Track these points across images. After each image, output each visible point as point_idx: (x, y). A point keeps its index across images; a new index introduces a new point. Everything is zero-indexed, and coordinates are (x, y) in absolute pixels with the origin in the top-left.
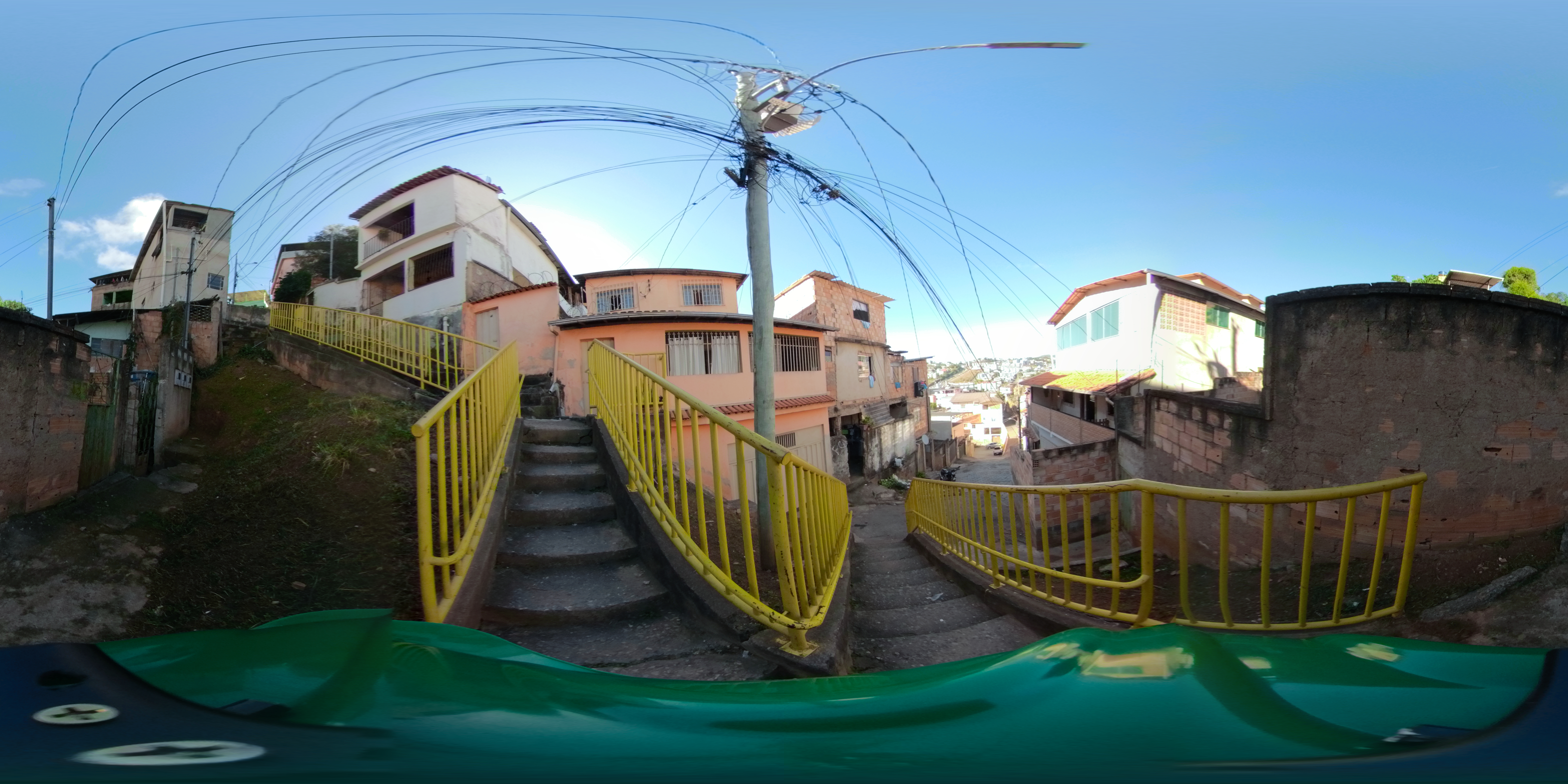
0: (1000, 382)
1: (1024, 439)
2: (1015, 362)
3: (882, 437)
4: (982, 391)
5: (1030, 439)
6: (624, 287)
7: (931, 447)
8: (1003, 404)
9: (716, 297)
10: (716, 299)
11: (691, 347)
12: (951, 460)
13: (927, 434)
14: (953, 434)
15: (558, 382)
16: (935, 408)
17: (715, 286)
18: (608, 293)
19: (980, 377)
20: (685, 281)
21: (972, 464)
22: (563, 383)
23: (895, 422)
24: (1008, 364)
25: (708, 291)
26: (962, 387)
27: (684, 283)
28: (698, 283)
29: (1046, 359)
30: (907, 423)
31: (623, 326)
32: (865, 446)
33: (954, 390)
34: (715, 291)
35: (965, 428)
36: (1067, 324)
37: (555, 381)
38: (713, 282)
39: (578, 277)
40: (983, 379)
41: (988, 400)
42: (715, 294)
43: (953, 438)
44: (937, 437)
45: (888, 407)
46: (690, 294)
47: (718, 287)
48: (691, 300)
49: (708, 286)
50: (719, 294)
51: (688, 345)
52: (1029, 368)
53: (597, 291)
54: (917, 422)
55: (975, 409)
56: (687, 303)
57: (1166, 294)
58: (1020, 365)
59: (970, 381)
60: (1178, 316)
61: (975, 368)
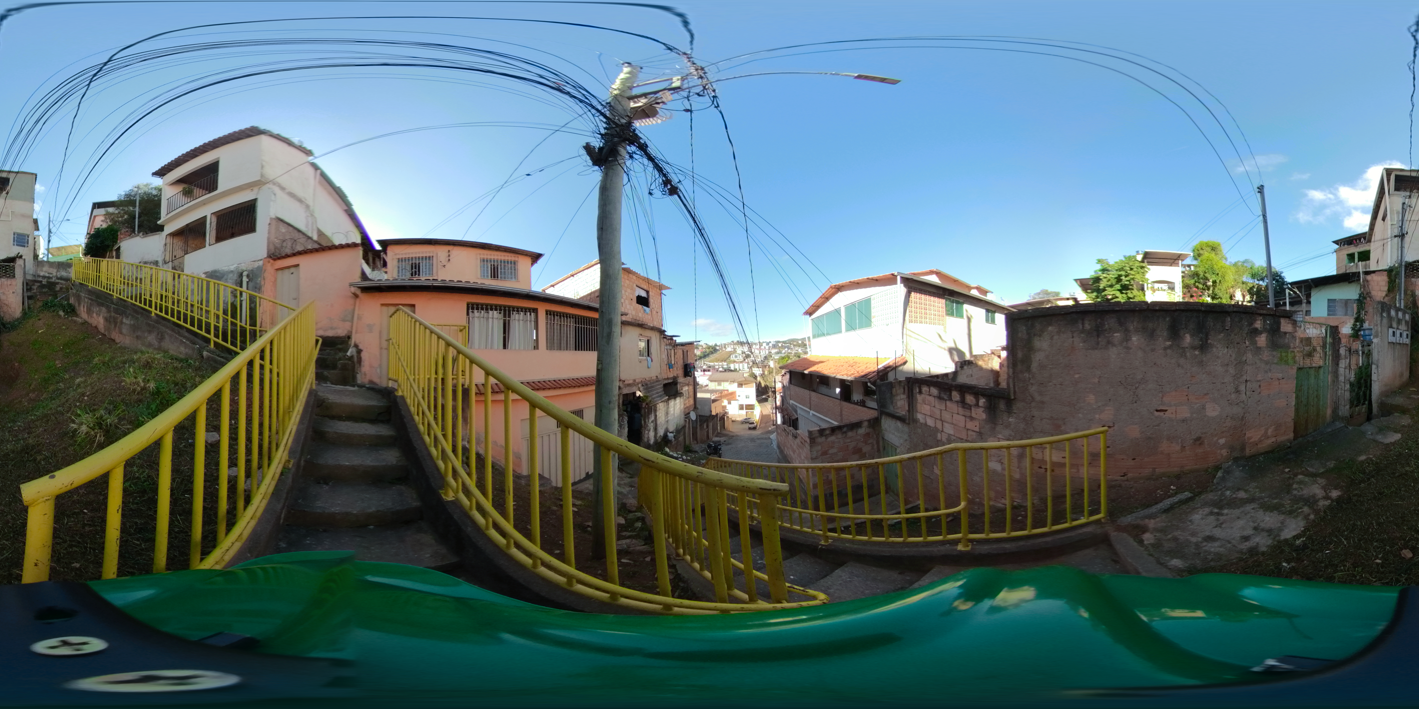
0: (751, 363)
1: (779, 415)
2: (764, 345)
3: (658, 414)
4: (735, 370)
5: (785, 415)
6: (424, 254)
7: (697, 423)
8: (756, 384)
9: (511, 272)
10: (511, 275)
11: (490, 319)
12: (713, 434)
13: (694, 411)
14: (713, 410)
15: (356, 346)
16: (698, 386)
17: (511, 262)
18: (409, 259)
19: (733, 357)
20: (484, 254)
21: (732, 437)
22: (361, 347)
23: (668, 400)
24: (758, 347)
25: (505, 266)
26: (717, 367)
27: (482, 257)
28: (496, 258)
30: (678, 400)
31: (423, 293)
33: (711, 369)
34: (511, 267)
35: (723, 404)
36: (822, 316)
37: (353, 345)
38: (510, 259)
39: (380, 243)
40: (736, 359)
41: (744, 379)
42: (511, 269)
43: (713, 413)
44: (703, 413)
45: (662, 386)
46: (487, 268)
47: (515, 263)
48: (487, 273)
49: (504, 262)
50: (515, 270)
51: (488, 318)
52: (776, 350)
53: (398, 257)
54: (686, 400)
55: (731, 387)
56: (484, 276)
57: (913, 293)
58: (769, 347)
59: (725, 361)
60: (923, 311)
61: (729, 349)
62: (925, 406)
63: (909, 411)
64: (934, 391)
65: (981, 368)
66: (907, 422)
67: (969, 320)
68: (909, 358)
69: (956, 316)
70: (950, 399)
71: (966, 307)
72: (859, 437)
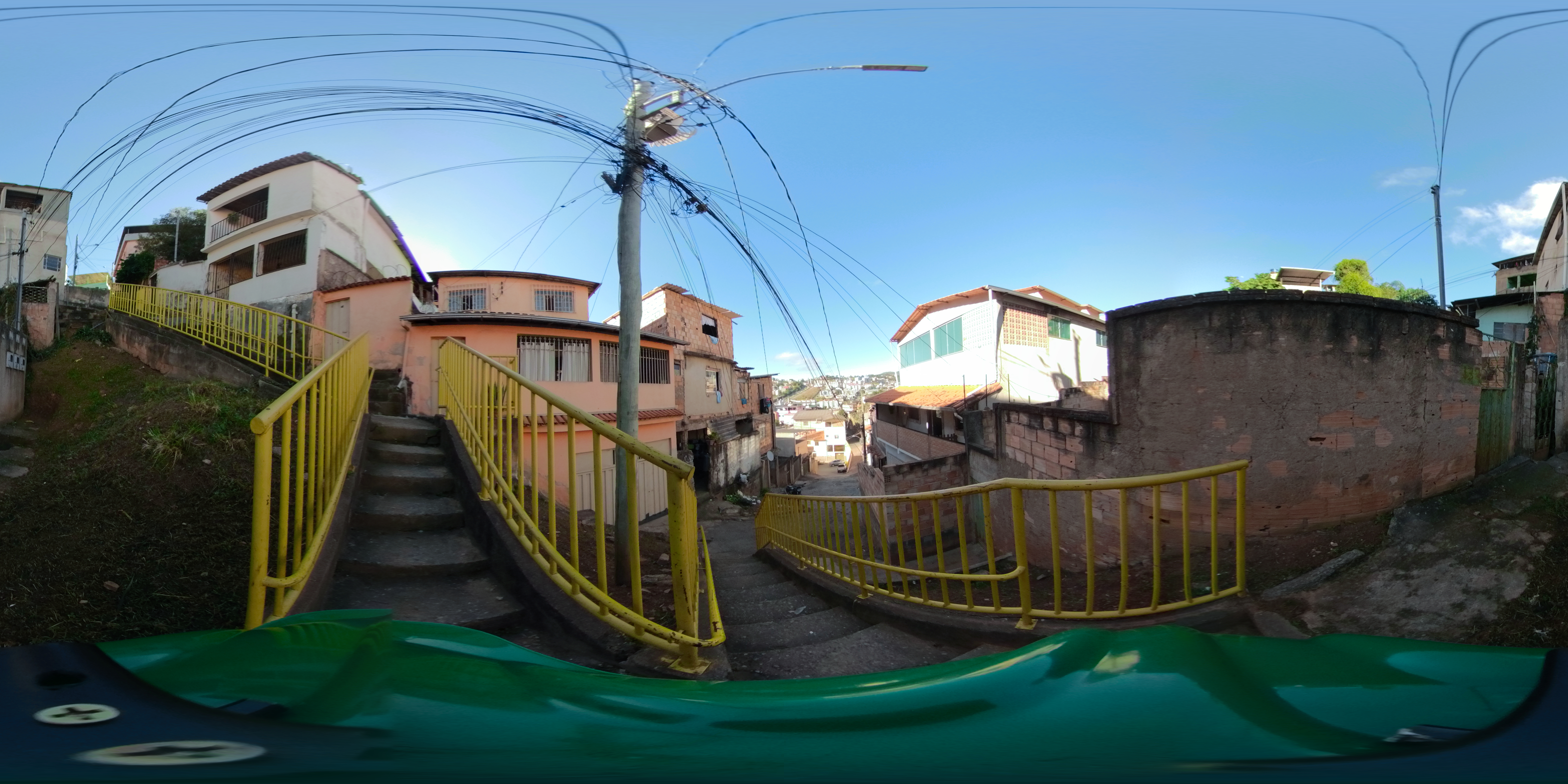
0: (843, 400)
1: (869, 456)
2: (857, 379)
3: (728, 453)
4: (825, 408)
5: (876, 456)
6: (477, 288)
7: (775, 464)
8: (846, 423)
10: (567, 306)
11: (542, 352)
12: (795, 478)
13: (771, 451)
14: (797, 451)
15: (407, 378)
16: (778, 424)
17: (567, 293)
18: (460, 293)
19: (822, 394)
20: (537, 286)
21: (817, 482)
22: (411, 379)
23: (741, 438)
24: (849, 382)
25: (560, 297)
26: (804, 405)
27: (536, 288)
28: (550, 289)
29: (889, 377)
30: (753, 438)
31: (475, 326)
32: (711, 461)
33: (796, 407)
34: (567, 298)
35: (809, 446)
36: (911, 341)
37: (403, 377)
38: (565, 289)
39: (432, 275)
40: (825, 396)
41: (833, 417)
42: (567, 300)
43: (797, 455)
44: (780, 454)
45: (734, 423)
46: (542, 299)
47: (571, 294)
48: (542, 305)
49: (560, 293)
50: (571, 301)
51: (539, 350)
52: (870, 385)
53: (449, 290)
54: (762, 439)
55: (820, 426)
56: (538, 308)
57: (1008, 310)
58: (862, 382)
59: (813, 398)
60: (1021, 330)
61: (818, 385)
62: (1013, 437)
63: (997, 444)
64: (1024, 418)
65: (1090, 398)
66: (995, 457)
67: (1077, 342)
68: (1004, 384)
69: (1062, 337)
70: (1042, 428)
71: (1073, 327)
72: (943, 476)
